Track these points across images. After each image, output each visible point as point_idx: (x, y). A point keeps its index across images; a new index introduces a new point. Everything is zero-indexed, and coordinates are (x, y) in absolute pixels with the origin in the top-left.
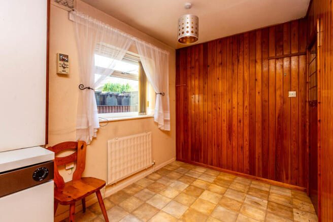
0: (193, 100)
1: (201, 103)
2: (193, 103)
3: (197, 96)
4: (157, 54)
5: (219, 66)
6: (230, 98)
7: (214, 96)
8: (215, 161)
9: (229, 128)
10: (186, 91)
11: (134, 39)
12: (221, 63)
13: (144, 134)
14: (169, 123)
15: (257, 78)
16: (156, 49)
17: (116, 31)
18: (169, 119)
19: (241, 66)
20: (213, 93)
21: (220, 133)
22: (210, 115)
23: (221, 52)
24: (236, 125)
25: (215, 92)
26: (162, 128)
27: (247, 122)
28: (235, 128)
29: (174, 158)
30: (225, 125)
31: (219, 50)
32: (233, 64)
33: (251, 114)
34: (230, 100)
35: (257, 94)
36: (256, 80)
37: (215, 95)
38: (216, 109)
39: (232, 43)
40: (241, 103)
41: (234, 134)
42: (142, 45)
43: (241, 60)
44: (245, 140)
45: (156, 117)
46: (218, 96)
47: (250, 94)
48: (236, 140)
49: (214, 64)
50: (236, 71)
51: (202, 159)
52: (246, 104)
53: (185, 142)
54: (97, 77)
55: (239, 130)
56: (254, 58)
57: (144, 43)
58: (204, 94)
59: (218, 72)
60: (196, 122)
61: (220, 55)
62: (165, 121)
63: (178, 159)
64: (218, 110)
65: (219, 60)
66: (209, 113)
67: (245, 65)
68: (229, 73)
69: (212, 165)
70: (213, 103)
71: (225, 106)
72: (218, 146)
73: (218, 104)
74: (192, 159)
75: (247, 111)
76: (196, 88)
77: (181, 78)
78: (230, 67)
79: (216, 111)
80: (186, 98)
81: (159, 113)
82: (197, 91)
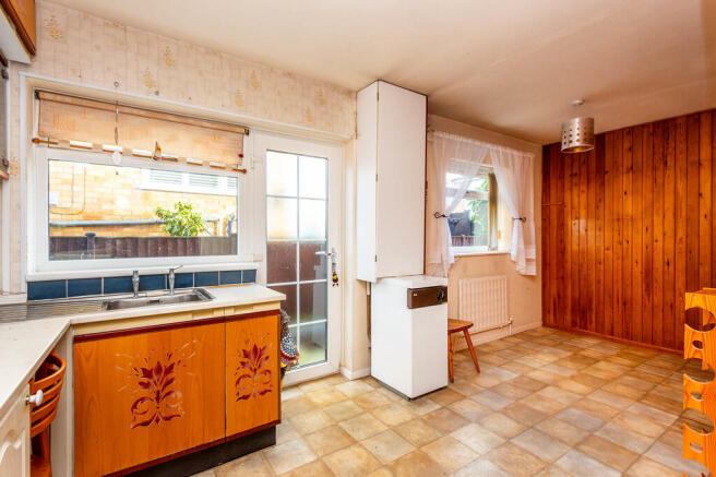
0: (575, 228)
1: (591, 234)
2: (576, 234)
3: (583, 222)
4: (516, 160)
5: (628, 172)
6: (649, 224)
7: (616, 223)
8: (618, 329)
9: (647, 275)
10: (561, 213)
11: (489, 146)
12: (632, 168)
13: (498, 277)
14: (534, 263)
15: (702, 191)
16: (515, 152)
17: (470, 141)
18: (534, 257)
19: (670, 172)
20: (615, 217)
21: (629, 282)
22: (610, 252)
23: (630, 149)
24: (661, 270)
25: (618, 215)
26: (523, 272)
27: (681, 264)
28: (658, 275)
29: (540, 323)
30: (638, 269)
31: (627, 145)
32: (654, 169)
33: (689, 251)
34: (650, 229)
35: (702, 219)
36: (700, 195)
37: (618, 220)
38: (621, 243)
39: (653, 134)
40: (670, 233)
41: (655, 285)
42: (498, 152)
43: (670, 163)
44: (677, 294)
45: (513, 253)
46: (625, 222)
47: (688, 219)
48: (660, 294)
49: (617, 170)
50: (660, 180)
51: (594, 325)
52: (681, 233)
53: (559, 297)
54: (449, 201)
55: (666, 278)
56: (697, 159)
57: (500, 149)
58: (597, 218)
59: (626, 181)
60: (580, 266)
61: (630, 154)
62: (528, 260)
63: (545, 324)
64: (625, 243)
65: (627, 163)
66: (608, 249)
67: (678, 170)
68: (648, 183)
69: (612, 335)
70: (616, 234)
71: (638, 239)
72: (625, 304)
73: (625, 233)
74: (574, 324)
75: (682, 246)
76: (582, 207)
77: (553, 192)
78: (650, 173)
79: (619, 246)
80: (562, 226)
81: (518, 248)
82: (583, 213)
